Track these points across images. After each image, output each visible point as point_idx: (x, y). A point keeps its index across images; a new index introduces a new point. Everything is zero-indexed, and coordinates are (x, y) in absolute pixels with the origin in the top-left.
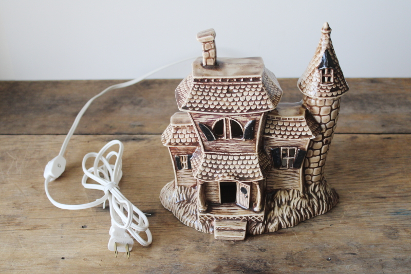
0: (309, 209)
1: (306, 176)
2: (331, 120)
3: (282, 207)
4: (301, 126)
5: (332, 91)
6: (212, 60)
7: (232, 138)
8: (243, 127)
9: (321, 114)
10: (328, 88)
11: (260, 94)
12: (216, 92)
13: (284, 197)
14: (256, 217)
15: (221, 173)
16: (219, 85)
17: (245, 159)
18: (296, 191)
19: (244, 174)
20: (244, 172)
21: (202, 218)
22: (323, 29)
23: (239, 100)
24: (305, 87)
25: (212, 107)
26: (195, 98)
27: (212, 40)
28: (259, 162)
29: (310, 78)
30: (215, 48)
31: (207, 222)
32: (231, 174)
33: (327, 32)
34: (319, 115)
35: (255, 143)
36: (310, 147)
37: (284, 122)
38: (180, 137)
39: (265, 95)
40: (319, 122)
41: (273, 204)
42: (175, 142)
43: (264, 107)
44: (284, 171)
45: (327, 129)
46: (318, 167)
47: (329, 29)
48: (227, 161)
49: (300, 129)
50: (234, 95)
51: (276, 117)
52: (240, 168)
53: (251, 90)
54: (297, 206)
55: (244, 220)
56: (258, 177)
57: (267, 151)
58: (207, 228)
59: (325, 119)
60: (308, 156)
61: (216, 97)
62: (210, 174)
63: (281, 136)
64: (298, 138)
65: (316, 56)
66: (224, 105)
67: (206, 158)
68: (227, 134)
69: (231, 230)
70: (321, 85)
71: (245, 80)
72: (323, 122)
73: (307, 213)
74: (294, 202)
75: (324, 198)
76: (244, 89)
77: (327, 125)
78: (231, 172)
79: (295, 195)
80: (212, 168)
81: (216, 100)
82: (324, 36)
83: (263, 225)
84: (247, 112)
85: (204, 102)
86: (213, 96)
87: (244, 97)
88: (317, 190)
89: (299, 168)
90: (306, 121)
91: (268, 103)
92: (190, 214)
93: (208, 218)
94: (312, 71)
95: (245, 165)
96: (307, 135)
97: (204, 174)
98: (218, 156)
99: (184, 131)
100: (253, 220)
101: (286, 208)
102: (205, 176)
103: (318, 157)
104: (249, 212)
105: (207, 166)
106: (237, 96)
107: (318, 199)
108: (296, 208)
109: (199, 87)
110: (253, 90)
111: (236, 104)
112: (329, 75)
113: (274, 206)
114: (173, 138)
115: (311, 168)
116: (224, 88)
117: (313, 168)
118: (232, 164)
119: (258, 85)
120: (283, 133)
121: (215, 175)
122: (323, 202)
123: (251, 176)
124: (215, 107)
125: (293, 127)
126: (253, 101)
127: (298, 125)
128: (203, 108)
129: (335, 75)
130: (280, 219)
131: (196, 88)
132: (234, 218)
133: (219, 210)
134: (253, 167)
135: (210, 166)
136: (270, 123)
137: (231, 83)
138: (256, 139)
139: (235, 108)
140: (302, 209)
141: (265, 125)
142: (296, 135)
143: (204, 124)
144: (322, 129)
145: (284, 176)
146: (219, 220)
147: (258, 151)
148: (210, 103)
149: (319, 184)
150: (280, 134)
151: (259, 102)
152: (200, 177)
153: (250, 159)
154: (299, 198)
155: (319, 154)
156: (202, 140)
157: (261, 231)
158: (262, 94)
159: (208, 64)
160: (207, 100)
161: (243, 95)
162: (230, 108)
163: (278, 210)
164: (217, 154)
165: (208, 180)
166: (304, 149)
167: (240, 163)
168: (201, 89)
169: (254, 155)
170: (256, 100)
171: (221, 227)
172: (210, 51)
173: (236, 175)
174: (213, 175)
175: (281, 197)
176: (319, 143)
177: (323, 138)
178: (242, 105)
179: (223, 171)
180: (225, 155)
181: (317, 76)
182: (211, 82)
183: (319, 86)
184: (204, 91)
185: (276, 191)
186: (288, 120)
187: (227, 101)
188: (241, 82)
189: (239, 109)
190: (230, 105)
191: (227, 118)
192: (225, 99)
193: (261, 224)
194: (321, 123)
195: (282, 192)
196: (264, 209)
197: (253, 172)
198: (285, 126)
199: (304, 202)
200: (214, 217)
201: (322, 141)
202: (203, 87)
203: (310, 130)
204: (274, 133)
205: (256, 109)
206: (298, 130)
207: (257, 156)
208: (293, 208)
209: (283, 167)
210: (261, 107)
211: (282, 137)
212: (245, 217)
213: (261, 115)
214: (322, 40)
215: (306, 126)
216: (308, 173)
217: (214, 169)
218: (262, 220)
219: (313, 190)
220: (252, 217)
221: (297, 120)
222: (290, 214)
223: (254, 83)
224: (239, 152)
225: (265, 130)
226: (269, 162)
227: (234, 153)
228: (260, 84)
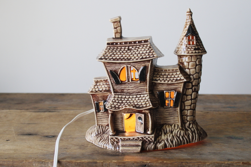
0: (186, 137)
1: (183, 117)
2: (196, 73)
3: (167, 134)
4: (176, 74)
5: (195, 49)
6: (119, 34)
7: (132, 81)
8: (138, 71)
9: (190, 67)
10: (193, 47)
11: (148, 50)
12: (121, 50)
13: (168, 129)
14: (149, 137)
15: (124, 105)
16: (123, 46)
17: (140, 97)
18: (176, 125)
19: (139, 105)
21: (112, 140)
22: (187, 12)
23: (135, 53)
24: (178, 50)
25: (118, 58)
26: (107, 53)
27: (119, 20)
28: (150, 98)
29: (181, 44)
30: (121, 26)
31: (115, 143)
32: (131, 105)
33: (190, 13)
34: (188, 68)
35: (147, 85)
36: (184, 93)
37: (165, 72)
38: (99, 87)
39: (152, 50)
40: (189, 74)
41: (161, 132)
42: (95, 91)
43: (151, 56)
44: (168, 109)
45: (194, 79)
46: (191, 109)
47: (191, 12)
48: (128, 98)
49: (176, 76)
50: (132, 51)
51: (160, 69)
52: (137, 102)
53: (143, 48)
54: (177, 134)
55: (141, 140)
56: (149, 106)
57: (155, 94)
58: (115, 147)
59: (192, 71)
60: (183, 100)
61: (121, 53)
62: (117, 106)
63: (164, 81)
64: (175, 81)
65: (184, 30)
66: (126, 56)
67: (115, 97)
68: (128, 79)
69: (131, 146)
70: (188, 46)
71: (140, 42)
72: (191, 73)
73: (185, 139)
74: (175, 132)
75: (196, 131)
76: (139, 48)
77: (194, 76)
78: (131, 104)
79: (176, 127)
80: (118, 102)
81: (121, 54)
82: (188, 16)
83: (153, 144)
84: (140, 59)
85: (112, 55)
86: (119, 52)
87: (139, 52)
88: (191, 126)
89: (178, 107)
90: (180, 71)
91: (153, 54)
92: (104, 140)
93: (116, 140)
94: (182, 39)
95: (140, 100)
96: (180, 79)
97: (113, 106)
98: (123, 96)
99: (101, 84)
100: (147, 140)
101: (170, 135)
102: (113, 107)
103: (190, 101)
104: (143, 135)
105: (115, 102)
107: (192, 132)
108: (177, 136)
109: (110, 48)
112: (193, 40)
113: (162, 134)
114: (94, 88)
115: (186, 110)
116: (126, 48)
117: (188, 110)
118: (132, 100)
119: (147, 44)
120: (165, 79)
121: (120, 107)
122: (195, 134)
123: (144, 106)
124: (120, 58)
125: (171, 75)
126: (144, 53)
127: (174, 74)
128: (112, 58)
129: (196, 40)
130: (166, 141)
131: (108, 48)
132: (134, 138)
133: (124, 135)
134: (146, 101)
135: (117, 101)
136: (157, 73)
137: (130, 45)
138: (147, 81)
139: (133, 58)
141: (153, 75)
142: (173, 79)
143: (113, 71)
144: (191, 79)
145: (167, 114)
146: (124, 140)
147: (149, 91)
148: (116, 56)
149: (193, 123)
150: (163, 80)
151: (148, 54)
152: (110, 108)
153: (144, 96)
154: (178, 129)
155: (190, 98)
156: (112, 84)
157: (152, 148)
158: (150, 49)
159: (116, 37)
160: (115, 55)
161: (138, 51)
162: (129, 58)
163: (164, 136)
164: (122, 95)
165: (115, 109)
166: (180, 91)
167: (137, 99)
168: (111, 49)
169: (146, 94)
170: (146, 53)
171: (124, 143)
172: (118, 28)
173: (134, 105)
174: (119, 106)
175: (166, 128)
176: (190, 90)
177: (193, 86)
179: (126, 104)
180: (127, 95)
181: (185, 41)
182: (118, 45)
183: (186, 47)
184: (113, 50)
185: (163, 125)
186: (168, 71)
187: (128, 54)
188: (137, 43)
190: (129, 56)
191: (127, 65)
192: (126, 54)
193: (152, 143)
194: (190, 75)
195: (167, 126)
196: (155, 133)
197: (145, 104)
198: (166, 75)
199: (182, 132)
200: (119, 139)
201: (192, 88)
202: (113, 48)
203: (182, 76)
204: (159, 80)
205: (146, 58)
206: (175, 77)
207: (148, 94)
208: (175, 135)
209: (166, 106)
210: (149, 56)
211: (165, 82)
212: (141, 137)
213: (149, 62)
214: (187, 19)
215: (180, 74)
216: (184, 114)
217: (120, 103)
218: (152, 140)
219: (188, 126)
220: (146, 138)
221: (174, 71)
222: (173, 139)
223: (145, 43)
224: (136, 92)
225: (153, 78)
226: (157, 102)
227: (133, 93)
228: (149, 44)
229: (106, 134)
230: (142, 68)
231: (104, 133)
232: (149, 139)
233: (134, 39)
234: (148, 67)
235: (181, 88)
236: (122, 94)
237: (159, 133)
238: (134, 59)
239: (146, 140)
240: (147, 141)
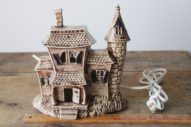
0: (112, 106)
1: (110, 90)
2: (122, 56)
3: (97, 104)
4: (106, 57)
5: (121, 38)
6: (61, 23)
7: (70, 63)
8: (76, 55)
9: (117, 52)
10: (120, 36)
11: (84, 38)
12: (62, 38)
13: (98, 100)
14: (83, 107)
15: (64, 82)
16: (64, 34)
17: (77, 75)
18: (105, 97)
19: (76, 82)
20: (76, 81)
21: (54, 109)
22: (116, 8)
23: (74, 41)
24: (108, 38)
25: (59, 44)
26: (51, 40)
27: (60, 12)
28: (85, 77)
29: (110, 33)
30: (62, 17)
31: (56, 111)
32: (69, 82)
33: (118, 8)
34: (115, 53)
35: (82, 66)
36: (112, 71)
37: (97, 55)
38: (43, 66)
39: (87, 38)
40: (116, 57)
41: (92, 103)
42: (41, 68)
43: (86, 44)
44: (98, 84)
45: (120, 61)
46: (117, 84)
47: (119, 7)
48: (67, 76)
49: (106, 59)
51: (93, 53)
52: (74, 79)
53: (80, 36)
54: (105, 104)
55: (77, 109)
56: (84, 83)
57: (89, 72)
58: (56, 115)
59: (119, 55)
60: (111, 77)
61: (62, 40)
62: (58, 83)
63: (96, 63)
64: (105, 63)
65: (113, 22)
66: (66, 43)
67: (56, 75)
68: (67, 61)
69: (69, 114)
70: (116, 35)
71: (77, 31)
72: (118, 57)
73: (111, 108)
74: (104, 102)
75: (120, 101)
76: (76, 36)
77: (120, 58)
78: (69, 81)
79: (105, 98)
81: (62, 41)
82: (117, 10)
83: (87, 112)
84: (77, 46)
85: (55, 42)
86: (60, 39)
88: (116, 97)
89: (106, 82)
90: (109, 55)
91: (88, 42)
92: (48, 108)
93: (57, 109)
94: (111, 29)
95: (77, 78)
96: (109, 62)
97: (55, 82)
98: (63, 74)
99: (46, 63)
100: (82, 110)
101: (100, 105)
102: (55, 83)
103: (116, 78)
104: (79, 105)
105: (57, 79)
106: (72, 39)
107: (117, 102)
108: (105, 105)
109: (53, 35)
110: (81, 36)
111: (72, 43)
112: (120, 30)
113: (93, 104)
114: (40, 66)
115: (113, 84)
116: (66, 36)
117: (114, 85)
118: (70, 78)
119: (83, 33)
120: (97, 61)
121: (61, 83)
122: (119, 103)
123: (80, 83)
124: (61, 44)
125: (102, 58)
126: (80, 41)
127: (104, 57)
128: (55, 45)
129: (122, 30)
130: (96, 110)
131: (51, 36)
132: (71, 108)
133: (63, 104)
134: (81, 79)
136: (90, 56)
137: (69, 33)
138: (82, 63)
139: (71, 44)
140: (108, 106)
141: (88, 57)
142: (104, 62)
143: (55, 54)
144: (117, 61)
145: (98, 88)
146: (63, 109)
147: (84, 71)
148: (58, 42)
149: (117, 95)
150: (95, 62)
151: (84, 42)
152: (53, 84)
153: (80, 75)
154: (106, 100)
155: (116, 76)
156: (54, 64)
157: (86, 116)
158: (85, 38)
159: (58, 25)
160: (57, 41)
161: (75, 39)
162: (69, 44)
163: (95, 106)
164: (62, 73)
165: (57, 85)
166: (108, 71)
167: (74, 77)
168: (54, 36)
169: (82, 73)
170: (82, 41)
171: (64, 112)
172: (59, 19)
173: (72, 82)
174: (60, 83)
175: (97, 99)
176: (116, 69)
177: (118, 66)
178: (75, 43)
179: (65, 81)
180: (66, 73)
181: (114, 31)
182: (60, 33)
183: (115, 36)
184: (56, 37)
185: (94, 96)
186: (99, 55)
187: (67, 41)
188: (75, 32)
189: (73, 45)
190: (69, 43)
191: (67, 50)
193: (86, 112)
194: (117, 58)
195: (98, 97)
196: (88, 104)
197: (81, 81)
198: (98, 58)
199: (109, 103)
200: (60, 108)
201: (118, 68)
202: (55, 35)
203: (111, 59)
204: (92, 61)
205: (82, 45)
206: (104, 60)
207: (83, 73)
208: (103, 105)
209: (97, 82)
210: (85, 43)
211: (97, 63)
212: (77, 107)
213: (85, 48)
214: (116, 13)
215: (109, 57)
216: (111, 88)
217: (60, 80)
218: (86, 110)
219: (114, 97)
220: (81, 108)
221: (104, 54)
222: (102, 108)
223: (81, 33)
224: (74, 71)
225: (87, 60)
226: (90, 79)
227: (71, 72)
228: (84, 33)
229: (49, 103)
230: (79, 53)
231: (47, 102)
232: (83, 108)
233: (73, 29)
234: (84, 52)
235: (109, 68)
236: (63, 72)
237: (91, 103)
238: (72, 46)
239: (81, 109)
240: (81, 110)
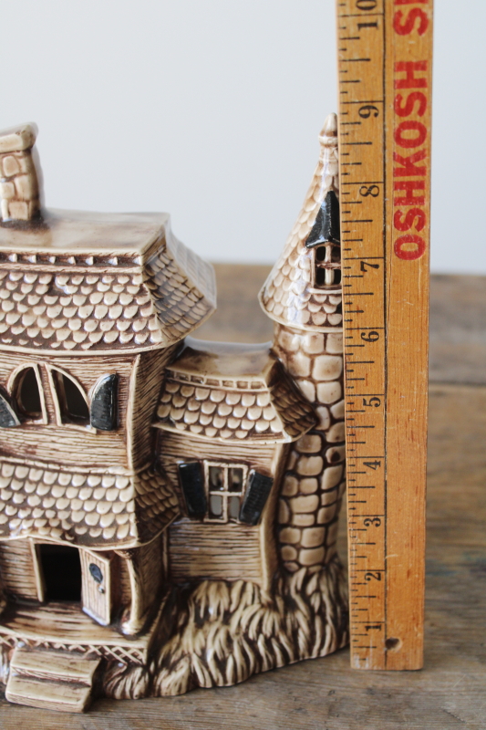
0: (283, 639)
1: (284, 549)
2: (343, 397)
3: (206, 627)
4: (255, 405)
6: (25, 205)
7: (64, 421)
8: (86, 391)
9: (316, 376)
10: (332, 300)
11: (133, 303)
12: (18, 291)
13: (214, 600)
14: (126, 649)
15: (29, 518)
16: (31, 272)
17: (100, 486)
18: (249, 588)
19: (89, 528)
20: (90, 521)
22: (322, 133)
23: (76, 316)
24: (272, 298)
25: (1, 329)
27: (19, 146)
28: (138, 499)
29: (285, 272)
30: (33, 171)
32: (54, 524)
33: (334, 141)
34: (310, 378)
35: (126, 443)
36: (291, 467)
37: (211, 390)
39: (148, 304)
40: (312, 399)
41: (183, 616)
43: (138, 339)
44: (217, 528)
45: (333, 421)
46: (315, 525)
48: (51, 486)
49: (253, 415)
50: (64, 301)
51: (190, 374)
52: (82, 509)
53: (110, 290)
54: (248, 627)
55: (93, 657)
56: (125, 540)
57: (169, 468)
59: (326, 391)
60: (285, 493)
61: (16, 303)
62: (2, 519)
63: (199, 429)
64: (246, 438)
65: (304, 212)
66: (33, 326)
68: (47, 412)
69: (53, 681)
70: (312, 291)
71: (99, 261)
72: (321, 399)
73: (277, 649)
74: (241, 616)
75: (329, 611)
76: (94, 286)
77: (334, 409)
78: (55, 517)
79: (248, 597)
80: (9, 502)
81: (15, 311)
82: (327, 151)
83: (143, 674)
84: (91, 348)
86: (10, 299)
87: (89, 309)
88: (311, 587)
89: (257, 522)
90: (272, 393)
91: (150, 328)
93: (2, 640)
94: (290, 251)
95: (98, 501)
98: (33, 471)
100: (118, 658)
101: (217, 631)
103: (314, 499)
104: (106, 633)
106: (71, 305)
107: (312, 614)
108: (246, 635)
110: (117, 289)
111: (66, 326)
112: (335, 265)
113: (186, 623)
115: (295, 527)
116: (41, 281)
117: (301, 528)
118: (64, 496)
119: (130, 276)
120: (204, 421)
121: (13, 524)
122: (324, 623)
123: (108, 535)
124: (9, 330)
125: (233, 406)
126: (111, 320)
127: (247, 402)
130: (195, 662)
132: (67, 646)
133: (33, 619)
134: (117, 509)
135: (5, 496)
136: (174, 391)
137: (60, 269)
138: (125, 432)
139: (61, 336)
140: (261, 637)
141: (160, 397)
142: (240, 428)
144: (318, 420)
145: (216, 543)
146: (29, 647)
147: (136, 468)
149: (320, 573)
150: (198, 423)
151: (128, 324)
153: (113, 487)
154: (256, 606)
155: (314, 489)
157: (136, 692)
158: (140, 301)
159: (13, 216)
161: (87, 303)
162: (46, 335)
163: (195, 635)
164: (30, 467)
166: (269, 470)
167: (84, 495)
169: (123, 476)
170: (121, 317)
171: (27, 668)
172: (17, 181)
173: (66, 527)
174: (8, 523)
175: (207, 598)
176: (312, 459)
177: (325, 445)
178: (82, 329)
179: (36, 514)
180: (48, 470)
181: (303, 267)
182: (9, 262)
183: (305, 293)
185: (196, 582)
186: (221, 386)
187: (44, 315)
188: (86, 266)
189: (70, 338)
190: (49, 326)
191: (42, 363)
192: (38, 311)
193: (138, 671)
194: (317, 404)
195: (213, 587)
196: (153, 629)
197: (114, 525)
198: (213, 403)
199: (270, 620)
200: (14, 639)
201: (321, 454)
203: (279, 419)
204: (181, 421)
205: (117, 344)
206: (245, 418)
207: (132, 480)
208: (237, 634)
209: (212, 516)
210: (131, 336)
211: (203, 433)
212: (95, 646)
213: (131, 362)
214: (321, 165)
215: (269, 405)
216: (287, 541)
217: (15, 506)
218: (141, 660)
219: (299, 587)
220: (114, 650)
221: (245, 387)
222: (226, 650)
223: (122, 270)
224: (86, 463)
225: (156, 410)
226: (174, 502)
227: (73, 465)
228: (138, 275)
230: (103, 379)
232: (128, 654)
233: (78, 245)
234: (129, 378)
235: (272, 458)
236: (31, 463)
237: (176, 618)
238: (66, 345)
239: (115, 655)
240: (119, 661)
